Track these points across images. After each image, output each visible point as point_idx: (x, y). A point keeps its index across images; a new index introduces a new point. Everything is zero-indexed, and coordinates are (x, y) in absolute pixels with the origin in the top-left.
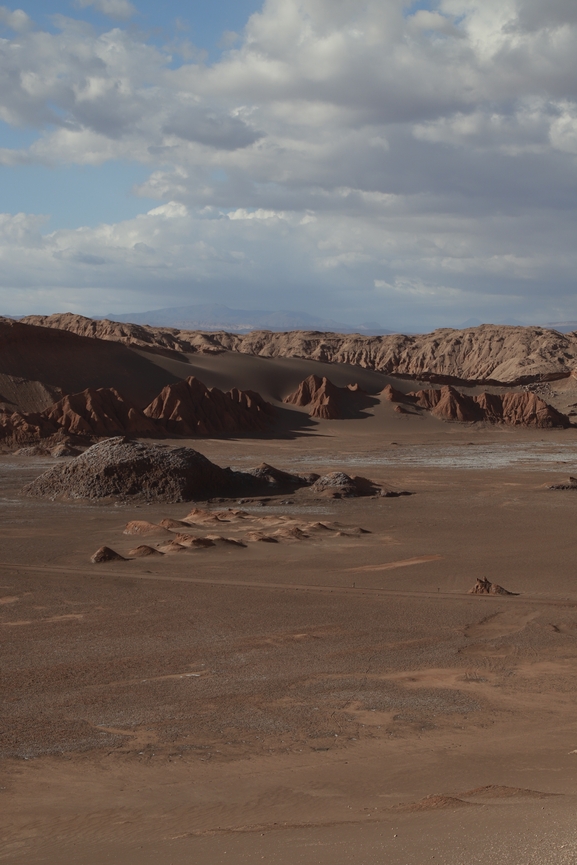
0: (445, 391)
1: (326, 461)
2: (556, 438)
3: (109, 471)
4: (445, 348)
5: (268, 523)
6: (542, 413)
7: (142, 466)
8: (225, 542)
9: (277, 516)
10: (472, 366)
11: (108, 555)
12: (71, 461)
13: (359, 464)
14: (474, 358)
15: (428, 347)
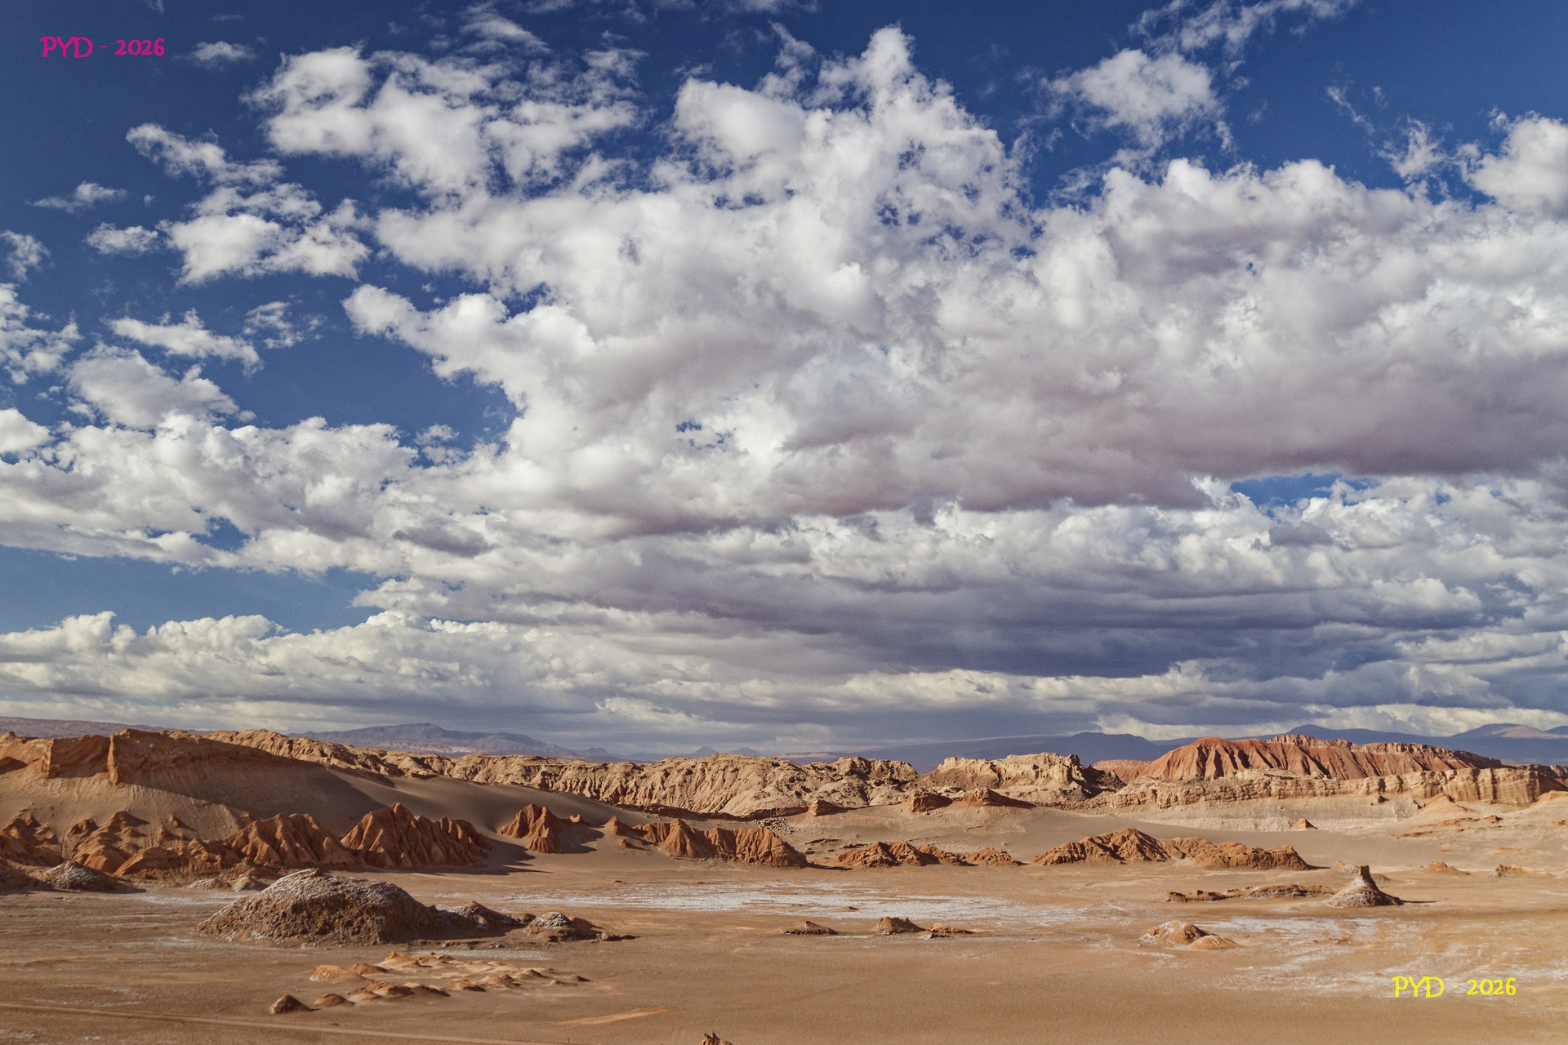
0: (675, 824)
1: (542, 900)
2: (791, 878)
3: (297, 908)
4: (676, 778)
5: (475, 969)
6: (778, 851)
7: (336, 903)
8: (425, 990)
9: (485, 961)
10: (704, 798)
11: (291, 1005)
12: (255, 896)
13: (578, 903)
14: (706, 790)
15: (657, 776)
